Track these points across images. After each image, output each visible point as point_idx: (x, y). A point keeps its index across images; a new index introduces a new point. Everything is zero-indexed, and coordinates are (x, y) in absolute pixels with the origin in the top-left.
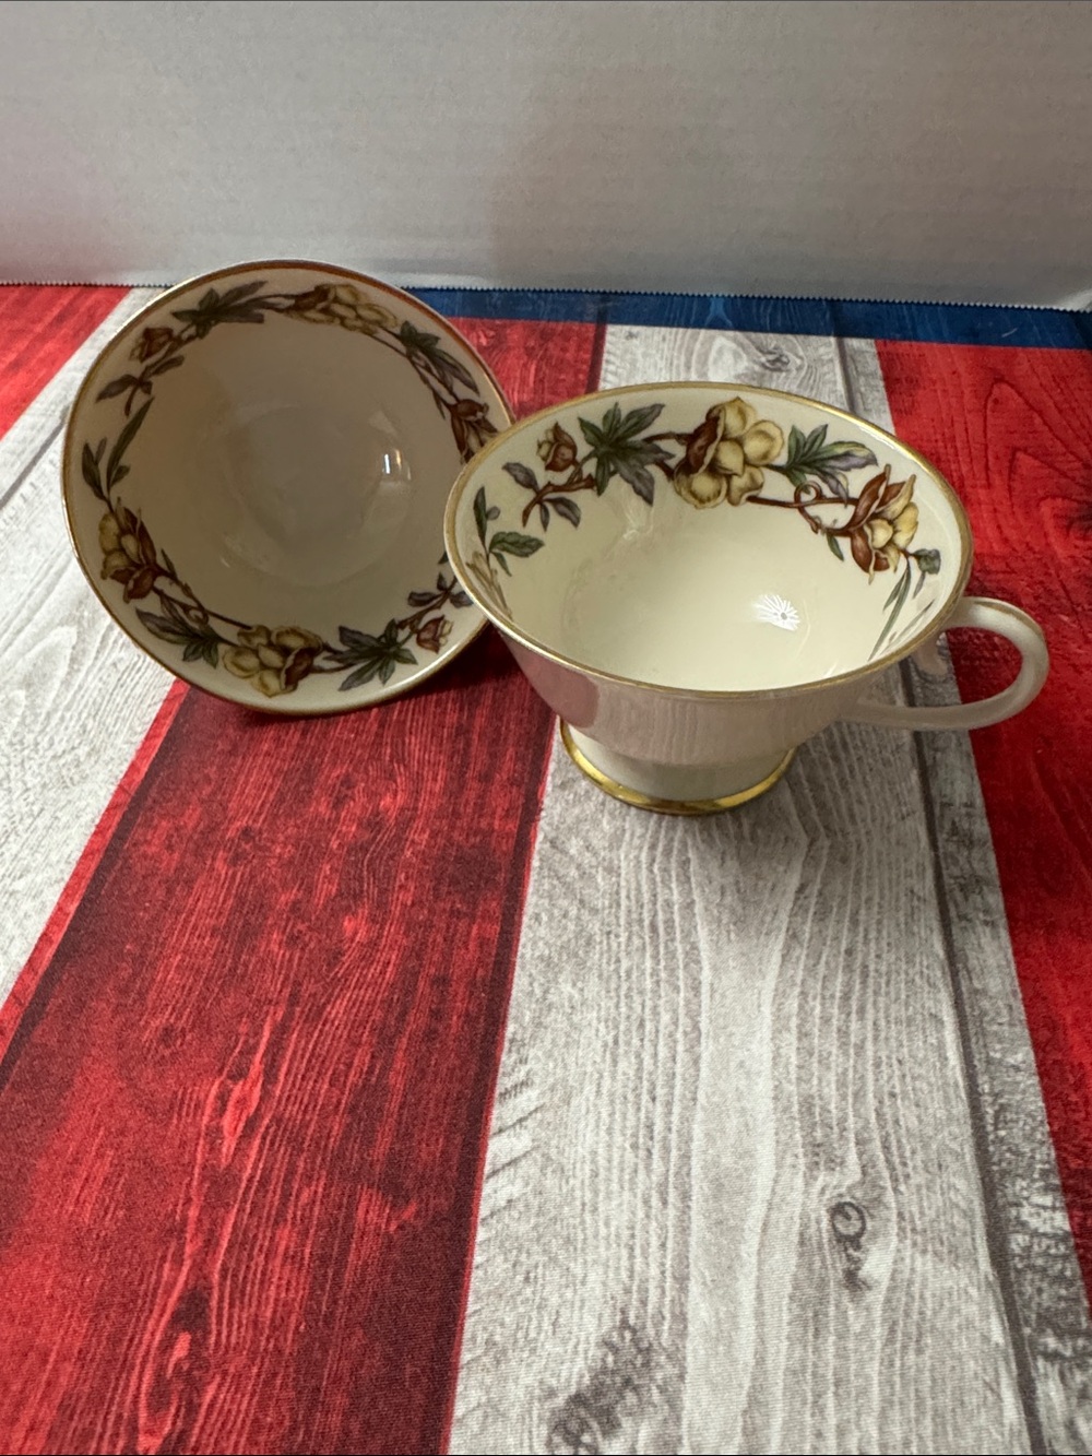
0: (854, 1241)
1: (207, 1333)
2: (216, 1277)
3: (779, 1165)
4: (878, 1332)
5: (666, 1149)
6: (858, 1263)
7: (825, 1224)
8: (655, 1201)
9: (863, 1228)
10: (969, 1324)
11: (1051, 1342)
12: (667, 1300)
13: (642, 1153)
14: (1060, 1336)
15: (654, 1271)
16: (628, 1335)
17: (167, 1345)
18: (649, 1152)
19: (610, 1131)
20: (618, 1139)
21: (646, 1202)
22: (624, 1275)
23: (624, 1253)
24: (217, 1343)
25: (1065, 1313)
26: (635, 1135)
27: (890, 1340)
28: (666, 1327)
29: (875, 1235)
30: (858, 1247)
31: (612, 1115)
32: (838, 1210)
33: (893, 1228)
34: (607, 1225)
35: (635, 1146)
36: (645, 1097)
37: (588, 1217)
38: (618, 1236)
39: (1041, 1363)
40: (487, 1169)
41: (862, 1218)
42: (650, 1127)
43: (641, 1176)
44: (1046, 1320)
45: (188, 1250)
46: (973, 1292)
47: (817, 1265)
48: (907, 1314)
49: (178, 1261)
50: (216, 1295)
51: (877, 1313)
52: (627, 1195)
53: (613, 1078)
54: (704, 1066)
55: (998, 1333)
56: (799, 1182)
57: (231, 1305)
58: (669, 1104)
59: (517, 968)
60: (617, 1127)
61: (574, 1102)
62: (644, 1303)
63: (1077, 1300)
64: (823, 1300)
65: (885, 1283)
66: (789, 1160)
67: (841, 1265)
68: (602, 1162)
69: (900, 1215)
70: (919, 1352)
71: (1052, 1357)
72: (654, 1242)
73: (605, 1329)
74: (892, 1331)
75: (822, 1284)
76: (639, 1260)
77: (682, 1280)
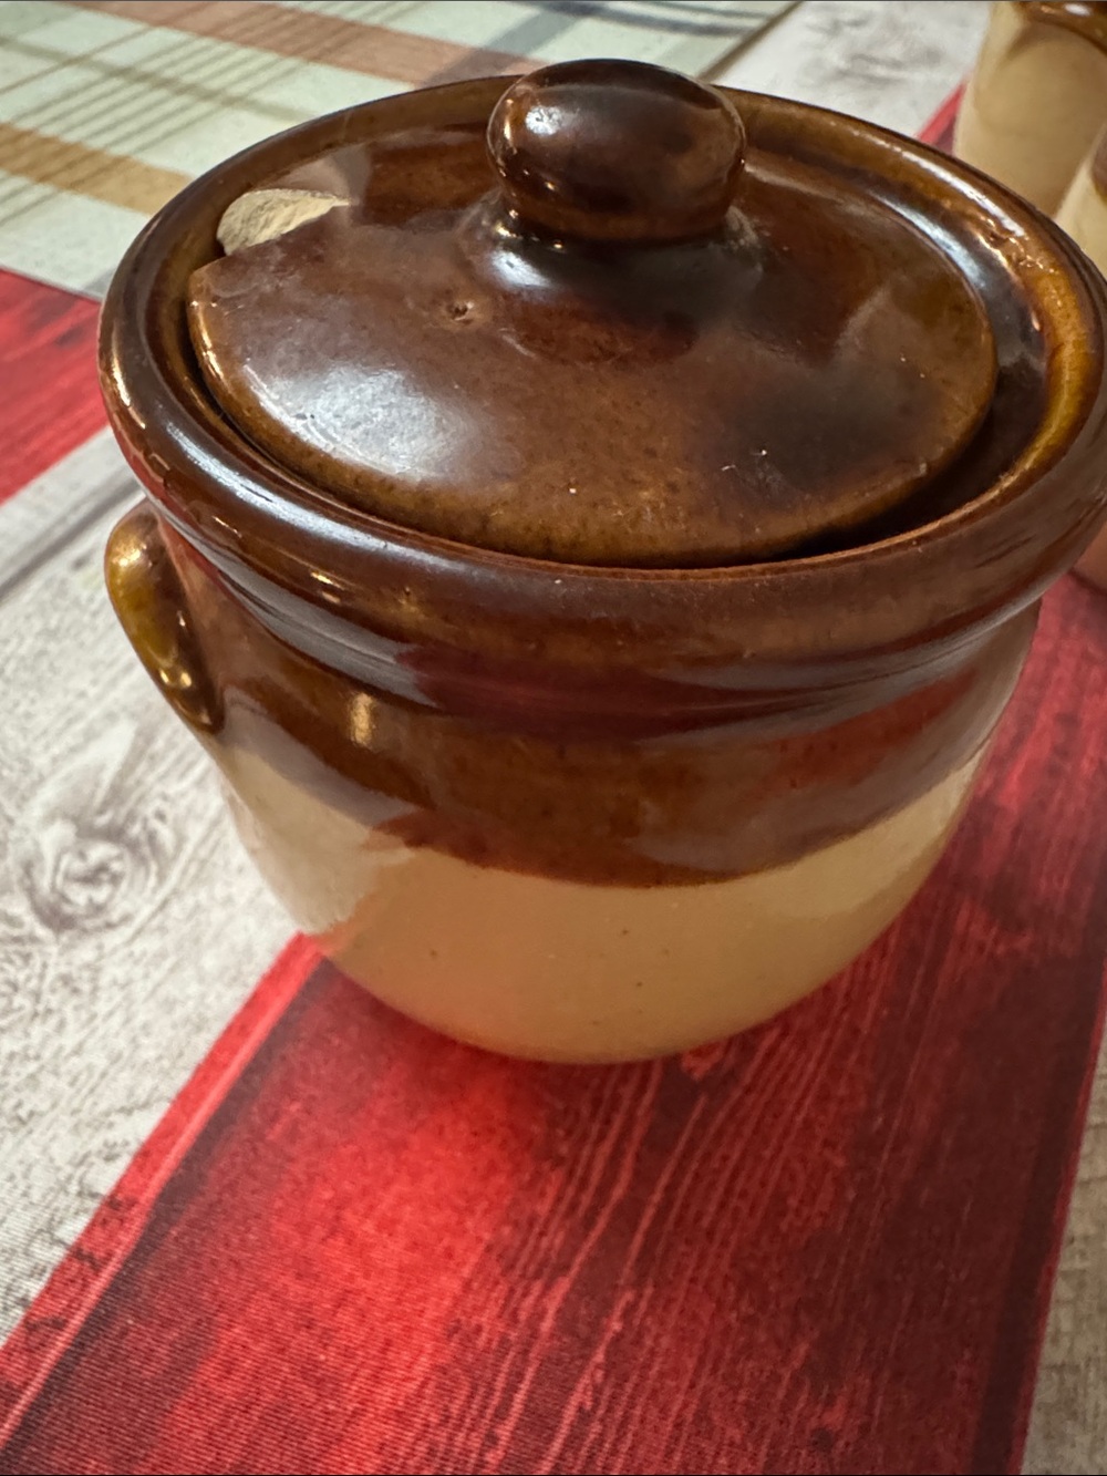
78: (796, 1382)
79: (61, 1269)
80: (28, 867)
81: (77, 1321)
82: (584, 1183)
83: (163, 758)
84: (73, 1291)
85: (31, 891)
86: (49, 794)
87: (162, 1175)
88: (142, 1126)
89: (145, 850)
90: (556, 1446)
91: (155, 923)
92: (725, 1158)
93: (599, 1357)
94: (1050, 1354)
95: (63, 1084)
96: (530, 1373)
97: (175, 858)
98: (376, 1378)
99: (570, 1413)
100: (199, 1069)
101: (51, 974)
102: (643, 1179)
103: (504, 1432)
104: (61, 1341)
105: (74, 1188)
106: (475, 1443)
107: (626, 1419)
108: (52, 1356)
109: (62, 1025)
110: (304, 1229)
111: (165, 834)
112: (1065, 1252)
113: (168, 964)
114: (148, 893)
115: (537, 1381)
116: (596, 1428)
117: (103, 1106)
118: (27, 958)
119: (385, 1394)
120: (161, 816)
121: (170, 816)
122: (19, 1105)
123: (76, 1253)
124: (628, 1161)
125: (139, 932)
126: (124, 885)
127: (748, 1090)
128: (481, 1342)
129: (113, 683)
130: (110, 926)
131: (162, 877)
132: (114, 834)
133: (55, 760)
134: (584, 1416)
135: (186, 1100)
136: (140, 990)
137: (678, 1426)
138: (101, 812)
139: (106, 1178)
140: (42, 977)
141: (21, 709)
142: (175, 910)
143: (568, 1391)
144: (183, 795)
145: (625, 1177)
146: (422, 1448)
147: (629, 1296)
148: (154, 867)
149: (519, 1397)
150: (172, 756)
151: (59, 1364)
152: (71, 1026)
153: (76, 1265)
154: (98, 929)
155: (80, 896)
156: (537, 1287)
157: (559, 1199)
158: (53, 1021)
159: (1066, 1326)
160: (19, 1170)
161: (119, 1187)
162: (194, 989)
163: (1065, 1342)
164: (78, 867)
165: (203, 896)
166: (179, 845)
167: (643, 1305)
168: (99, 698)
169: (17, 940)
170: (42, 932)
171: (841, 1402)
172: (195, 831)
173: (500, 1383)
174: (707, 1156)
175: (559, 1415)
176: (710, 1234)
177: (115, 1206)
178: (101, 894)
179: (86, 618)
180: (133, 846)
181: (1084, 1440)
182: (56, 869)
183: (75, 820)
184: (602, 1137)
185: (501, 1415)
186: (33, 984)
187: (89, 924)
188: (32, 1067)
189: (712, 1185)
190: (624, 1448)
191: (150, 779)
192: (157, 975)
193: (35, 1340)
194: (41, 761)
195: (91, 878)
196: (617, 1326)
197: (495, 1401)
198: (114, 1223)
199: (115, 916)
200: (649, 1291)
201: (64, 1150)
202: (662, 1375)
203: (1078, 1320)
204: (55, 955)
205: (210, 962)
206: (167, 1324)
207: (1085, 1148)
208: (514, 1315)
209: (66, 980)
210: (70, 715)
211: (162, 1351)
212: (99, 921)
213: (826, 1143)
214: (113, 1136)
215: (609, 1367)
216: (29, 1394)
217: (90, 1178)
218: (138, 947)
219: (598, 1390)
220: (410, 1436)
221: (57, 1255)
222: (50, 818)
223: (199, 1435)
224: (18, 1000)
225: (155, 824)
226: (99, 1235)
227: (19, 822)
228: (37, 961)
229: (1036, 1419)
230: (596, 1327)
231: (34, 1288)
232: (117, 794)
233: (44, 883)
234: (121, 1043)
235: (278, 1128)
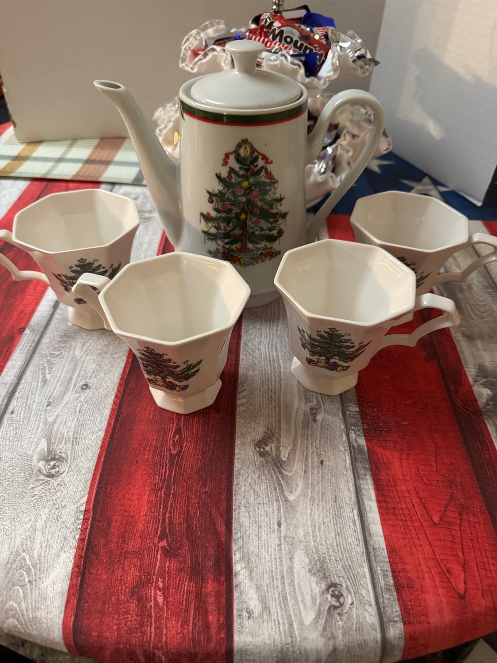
0: (315, 414)
1: (182, 435)
2: (182, 426)
3: (299, 402)
4: (319, 428)
5: (275, 401)
6: (315, 417)
7: (309, 411)
8: (273, 409)
9: (317, 412)
10: (337, 426)
11: (353, 428)
12: (277, 425)
13: (270, 402)
14: (355, 427)
15: (274, 420)
16: (269, 431)
17: (174, 437)
18: (272, 401)
19: (263, 398)
20: (265, 399)
21: (272, 410)
22: (268, 422)
23: (268, 418)
24: (185, 436)
25: (356, 423)
26: (268, 398)
27: (322, 428)
28: (277, 429)
29: (319, 413)
30: (316, 415)
31: (263, 395)
32: (312, 409)
33: (323, 412)
34: (264, 413)
35: (269, 400)
36: (270, 392)
37: (260, 413)
38: (266, 415)
39: (351, 431)
40: (237, 406)
41: (316, 410)
42: (272, 397)
43: (270, 405)
44: (353, 425)
45: (175, 422)
46: (338, 421)
47: (307, 418)
48: (325, 425)
49: (173, 424)
50: (183, 429)
51: (319, 425)
52: (267, 408)
53: (263, 389)
54: (282, 385)
55: (343, 427)
56: (304, 405)
57: (186, 430)
58: (275, 393)
59: (240, 370)
60: (264, 397)
61: (255, 394)
62: (272, 426)
63: (359, 421)
64: (309, 423)
65: (321, 420)
66: (301, 401)
67: (312, 418)
68: (261, 403)
69: (324, 409)
70: (327, 430)
71: (353, 430)
72: (274, 416)
73: (264, 430)
74: (322, 427)
75: (308, 421)
76: (271, 419)
77: (280, 422)
78: (201, 487)
79: (83, 522)
80: (40, 471)
81: (89, 527)
82: (162, 475)
83: (55, 442)
84: (86, 524)
85: (43, 474)
86: (35, 457)
87: (92, 504)
88: (85, 499)
89: (61, 459)
90: (169, 509)
91: (70, 469)
92: (183, 464)
93: (172, 496)
94: (235, 469)
95: (68, 499)
96: (162, 503)
97: (68, 458)
98: (140, 513)
99: (170, 504)
100: (90, 488)
101: (55, 485)
102: (171, 471)
103: (161, 510)
104: (88, 530)
105: (78, 512)
106: (157, 513)
107: (178, 502)
108: (88, 532)
109: (62, 492)
110: (120, 501)
111: (63, 455)
112: (235, 455)
113: (76, 475)
114: (65, 466)
115: (163, 503)
116: (174, 504)
117: (77, 499)
118: (49, 484)
119: (142, 514)
120: (61, 452)
121: (62, 451)
122: (62, 505)
123: (84, 519)
124: (168, 470)
125: (68, 472)
126: (60, 466)
127: (184, 453)
128: (154, 501)
129: (36, 433)
130: (62, 473)
131: (67, 462)
132: (53, 459)
133: (33, 451)
134: (172, 504)
135: (90, 493)
136: (73, 481)
137: (185, 499)
138: (48, 456)
139: (83, 509)
140: (54, 486)
141: (19, 446)
142: (72, 466)
143: (168, 502)
144: (63, 447)
145: (168, 472)
146: (150, 517)
147: (173, 487)
148: (64, 461)
149: (162, 506)
150: (57, 441)
151: (90, 532)
152: (64, 491)
153: (85, 521)
154: (59, 475)
155: (53, 471)
156: (159, 492)
157: (158, 479)
158: (60, 491)
159: (237, 465)
160: (68, 513)
161: (86, 508)
162: (83, 477)
163: (237, 467)
164: (49, 467)
165: (76, 462)
166: (67, 456)
167: (176, 487)
168: (35, 437)
169: (45, 482)
170: (49, 479)
171: (207, 487)
172: (69, 452)
173: (158, 505)
174: (180, 464)
175: (168, 505)
176: (183, 474)
177: (86, 511)
178: (57, 469)
179: (22, 423)
180: (58, 459)
181: (241, 477)
182: (46, 469)
183: (44, 460)
184: (162, 468)
185: (160, 509)
186: (53, 487)
187: (57, 475)
188: (61, 499)
189: (182, 468)
190: (179, 505)
191: (55, 447)
192: (75, 477)
193: (84, 532)
194: (30, 453)
195: (54, 467)
196: (173, 491)
197: (158, 508)
198: (88, 513)
199: (62, 472)
200: (176, 485)
201: (73, 507)
202: (181, 495)
203: (238, 464)
204: (54, 482)
205: (83, 472)
206: (104, 521)
207: (236, 441)
208: (157, 497)
209: (59, 484)
210: (31, 442)
211: (105, 524)
212: (59, 474)
213: (198, 455)
214: (81, 502)
215: (173, 497)
216: (87, 538)
217: (80, 509)
218: (69, 474)
219: (173, 500)
220: (147, 517)
221: (81, 521)
222: (39, 461)
223: (116, 531)
224: (52, 491)
225: (60, 454)
226: (86, 516)
227: (33, 464)
228: (51, 484)
229: (234, 478)
230: (170, 493)
231: (80, 526)
232: (49, 452)
233: (45, 472)
234: (74, 489)
235: (108, 490)
